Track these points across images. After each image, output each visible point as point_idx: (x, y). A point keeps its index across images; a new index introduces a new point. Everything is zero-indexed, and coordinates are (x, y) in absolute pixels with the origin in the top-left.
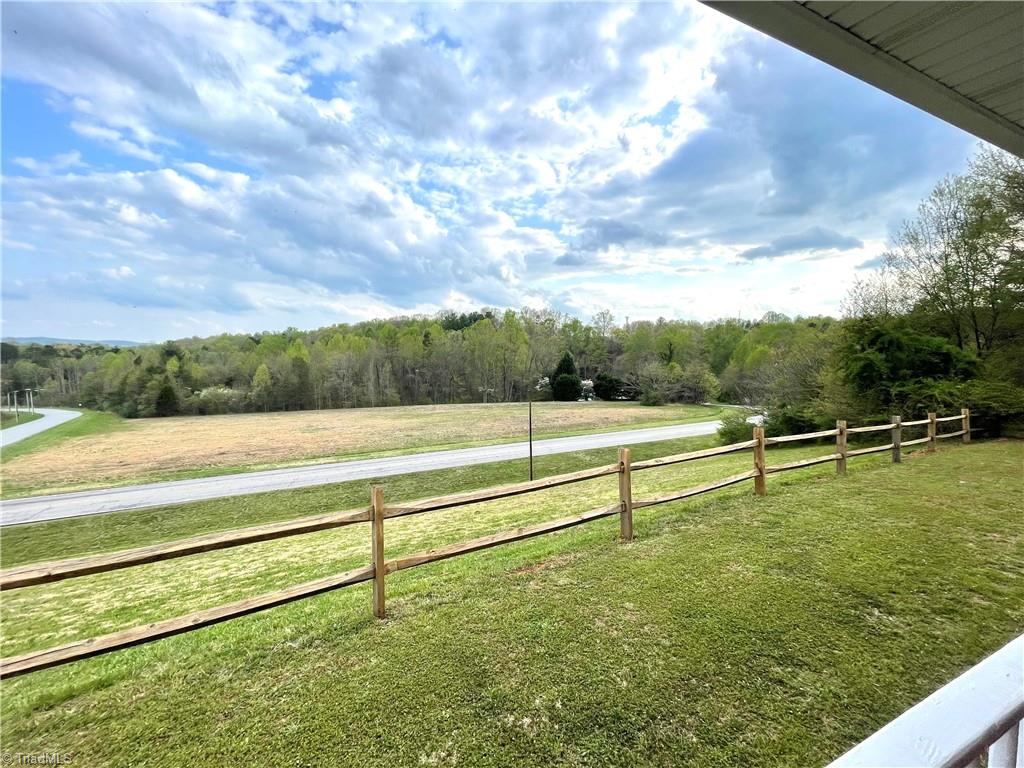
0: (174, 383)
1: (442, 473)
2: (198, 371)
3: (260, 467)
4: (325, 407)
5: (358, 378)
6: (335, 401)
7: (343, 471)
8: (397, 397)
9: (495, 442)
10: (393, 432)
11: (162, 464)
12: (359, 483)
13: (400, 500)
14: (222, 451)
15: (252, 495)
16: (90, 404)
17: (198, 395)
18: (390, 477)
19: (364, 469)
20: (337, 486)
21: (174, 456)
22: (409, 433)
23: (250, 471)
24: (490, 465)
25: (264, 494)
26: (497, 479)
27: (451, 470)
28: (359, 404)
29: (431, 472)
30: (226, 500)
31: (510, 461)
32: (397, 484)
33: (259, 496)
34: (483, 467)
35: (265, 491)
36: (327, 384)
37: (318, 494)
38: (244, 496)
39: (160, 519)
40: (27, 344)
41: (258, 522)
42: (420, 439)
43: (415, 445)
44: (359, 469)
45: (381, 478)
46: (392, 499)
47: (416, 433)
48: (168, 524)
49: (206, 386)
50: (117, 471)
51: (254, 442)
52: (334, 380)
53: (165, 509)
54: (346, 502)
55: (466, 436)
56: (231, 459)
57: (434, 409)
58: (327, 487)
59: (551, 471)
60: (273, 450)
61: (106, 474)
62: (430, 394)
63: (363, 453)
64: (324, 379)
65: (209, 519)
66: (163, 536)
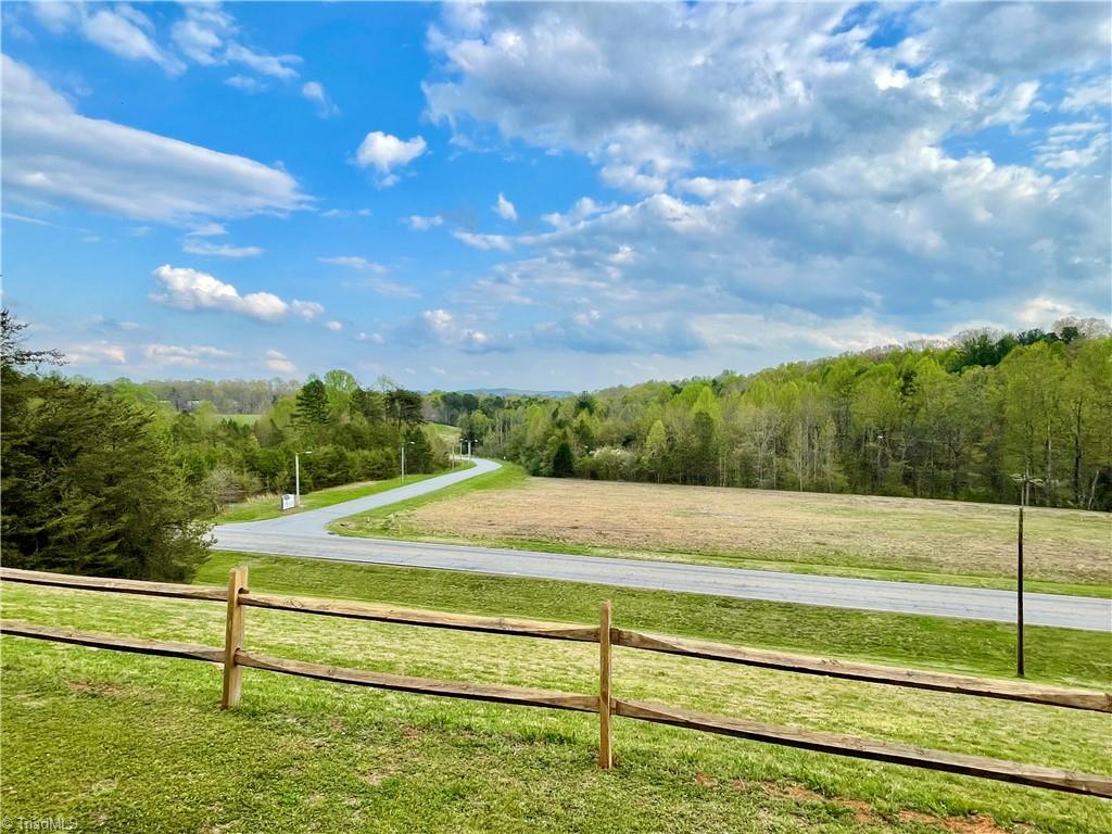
0: (572, 440)
1: (840, 615)
2: (597, 427)
3: (602, 551)
4: (731, 484)
5: (781, 446)
6: (747, 477)
7: (691, 578)
8: (842, 479)
9: (983, 581)
10: (800, 532)
11: (519, 530)
12: (702, 600)
13: (749, 640)
14: (576, 524)
15: (573, 584)
16: (514, 458)
17: (592, 455)
18: (750, 602)
19: (718, 581)
20: (671, 596)
21: (533, 522)
22: (823, 540)
23: (588, 554)
24: (941, 621)
25: (585, 585)
26: (945, 651)
27: (860, 614)
28: (781, 484)
29: (821, 609)
30: (546, 583)
31: (991, 625)
32: (755, 614)
33: (580, 586)
34: (926, 622)
35: (588, 581)
36: (738, 451)
37: (643, 601)
38: (564, 583)
39: (484, 588)
40: (487, 395)
41: (564, 618)
42: (837, 553)
43: (825, 561)
44: (712, 580)
45: (734, 600)
46: (738, 635)
47: (835, 541)
48: (489, 595)
49: (601, 444)
50: (483, 530)
51: (613, 519)
52: (747, 446)
53: (493, 579)
54: (672, 622)
55: (929, 561)
56: (581, 536)
57: (903, 505)
58: (657, 595)
59: (1092, 668)
60: (628, 533)
61: (474, 531)
62: (908, 479)
63: (736, 557)
64: (734, 443)
65: (521, 600)
66: (479, 607)
